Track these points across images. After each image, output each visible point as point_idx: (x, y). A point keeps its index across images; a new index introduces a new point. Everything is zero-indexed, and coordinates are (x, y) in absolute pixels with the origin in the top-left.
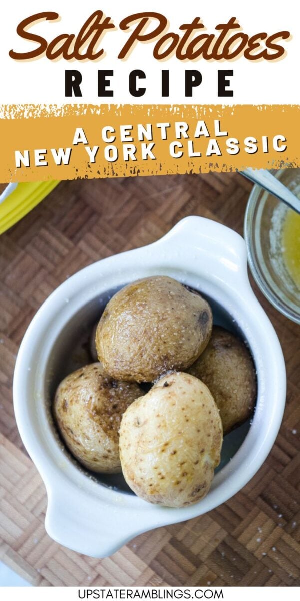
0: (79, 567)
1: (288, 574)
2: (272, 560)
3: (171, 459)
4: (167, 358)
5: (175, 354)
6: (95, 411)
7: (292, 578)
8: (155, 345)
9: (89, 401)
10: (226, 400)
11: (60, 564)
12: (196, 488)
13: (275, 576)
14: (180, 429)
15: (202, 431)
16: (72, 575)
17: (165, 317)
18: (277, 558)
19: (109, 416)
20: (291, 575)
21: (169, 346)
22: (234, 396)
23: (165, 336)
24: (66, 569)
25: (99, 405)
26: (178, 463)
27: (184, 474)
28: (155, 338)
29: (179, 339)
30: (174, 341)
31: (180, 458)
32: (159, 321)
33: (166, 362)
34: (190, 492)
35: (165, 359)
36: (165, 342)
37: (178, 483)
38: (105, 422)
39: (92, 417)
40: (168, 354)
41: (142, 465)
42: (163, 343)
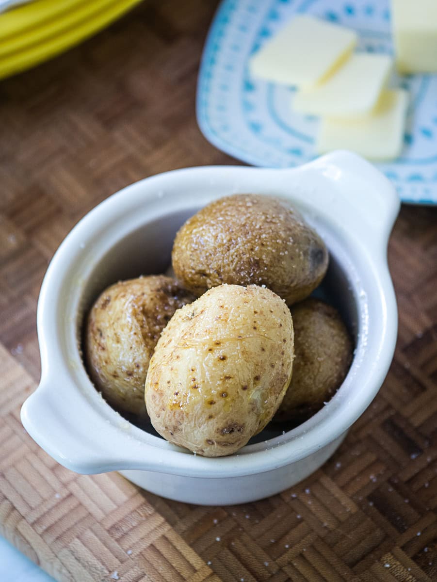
0: (46, 481)
1: (322, 523)
2: (303, 505)
3: (215, 365)
4: (257, 263)
5: (269, 264)
6: (141, 308)
7: (326, 528)
8: (249, 242)
9: (139, 296)
10: (306, 364)
11: (22, 475)
12: (229, 423)
13: (303, 523)
14: (242, 332)
15: (267, 353)
16: (34, 489)
17: (274, 221)
18: (310, 503)
19: (154, 323)
20: (326, 524)
21: (266, 251)
22: (317, 365)
23: (266, 238)
24: (27, 481)
25: (149, 305)
26: (222, 374)
27: (224, 394)
28: (253, 235)
29: (281, 249)
30: (274, 248)
31: (227, 368)
32: (265, 221)
33: (254, 270)
34: (221, 425)
35: (254, 264)
36: (263, 245)
37: (212, 403)
38: (147, 327)
39: (135, 314)
40: (261, 259)
41: (176, 364)
42: (260, 244)
